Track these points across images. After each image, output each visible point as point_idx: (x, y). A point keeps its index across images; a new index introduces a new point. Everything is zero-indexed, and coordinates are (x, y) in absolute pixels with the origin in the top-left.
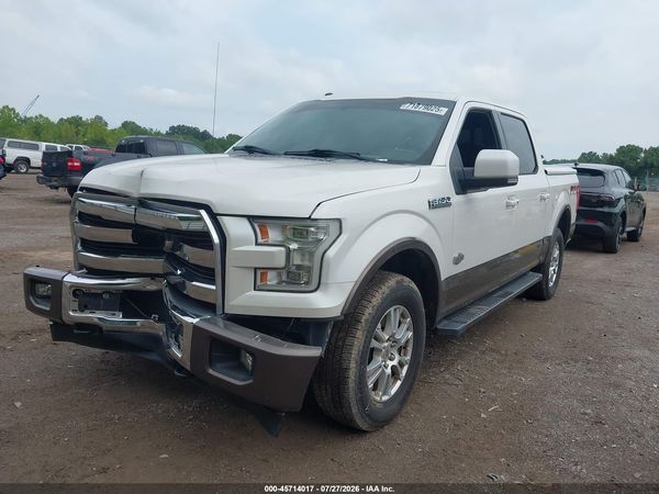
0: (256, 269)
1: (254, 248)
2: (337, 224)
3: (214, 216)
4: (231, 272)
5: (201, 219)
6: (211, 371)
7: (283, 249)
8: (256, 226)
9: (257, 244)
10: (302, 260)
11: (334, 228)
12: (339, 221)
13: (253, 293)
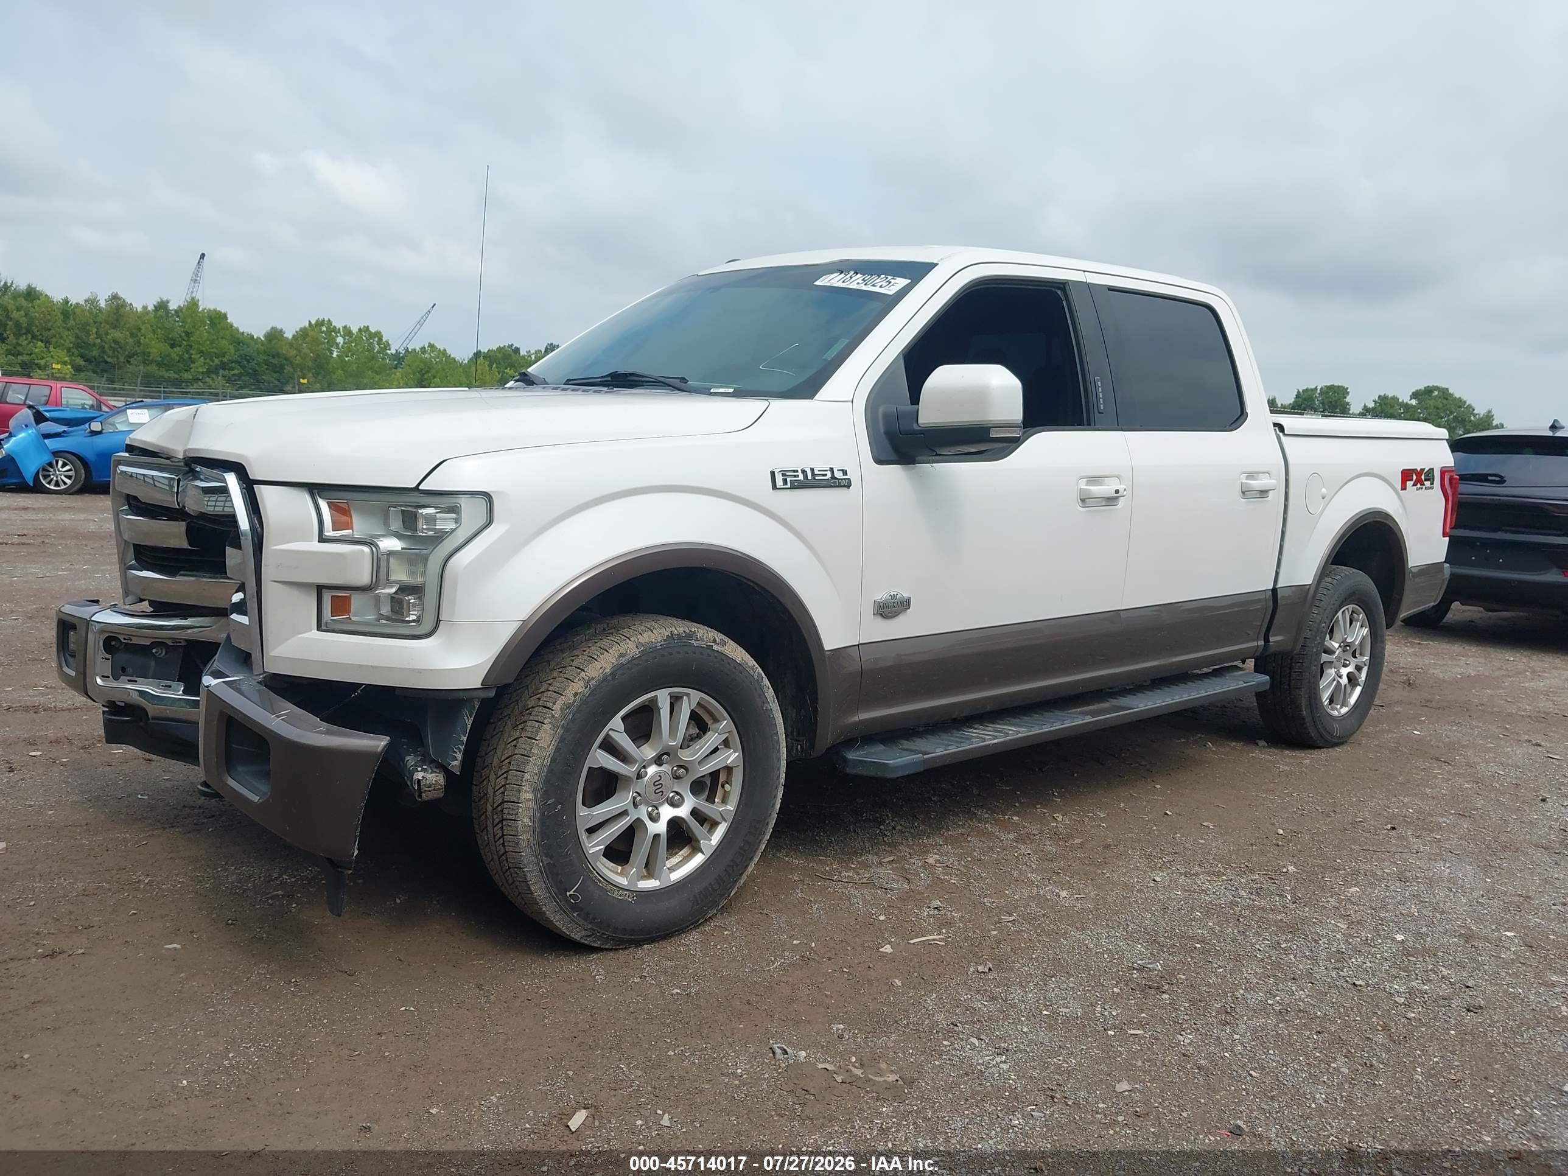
0: (320, 589)
1: (315, 546)
2: (481, 503)
3: (249, 485)
4: (271, 593)
5: (224, 491)
6: (231, 782)
7: (366, 549)
8: (323, 505)
9: (322, 539)
10: (410, 573)
11: (471, 512)
12: (487, 496)
13: (315, 634)
